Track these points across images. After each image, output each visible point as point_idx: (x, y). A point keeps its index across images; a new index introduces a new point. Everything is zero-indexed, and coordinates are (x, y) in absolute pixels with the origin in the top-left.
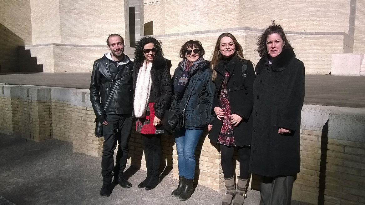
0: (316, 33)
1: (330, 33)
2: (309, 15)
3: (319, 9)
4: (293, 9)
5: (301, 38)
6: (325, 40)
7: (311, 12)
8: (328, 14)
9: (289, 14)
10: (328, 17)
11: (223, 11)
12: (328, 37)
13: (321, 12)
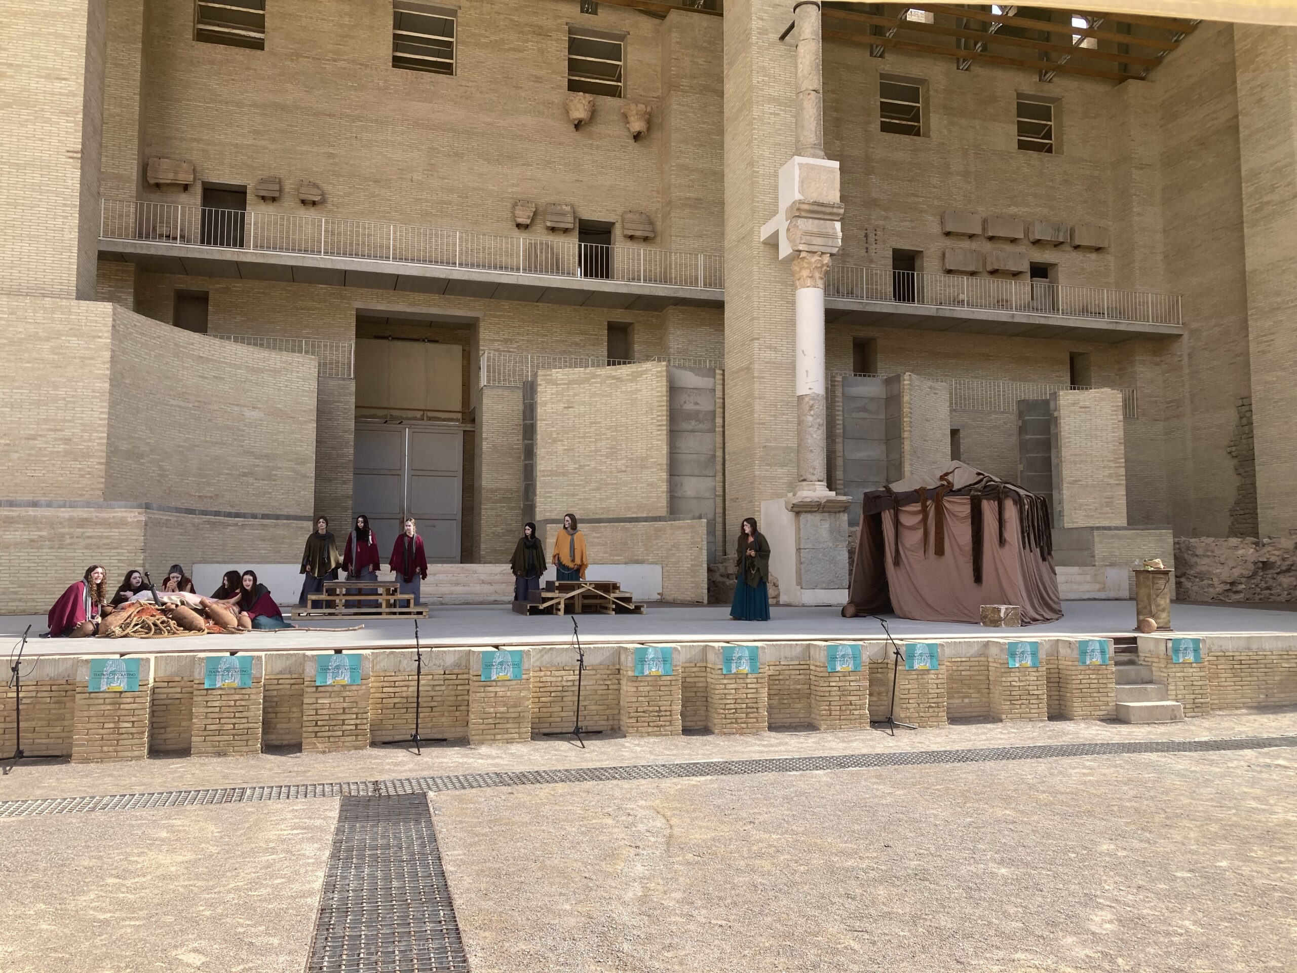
0: (265, 516)
1: (288, 517)
2: (238, 473)
3: (257, 462)
4: (208, 459)
5: (236, 525)
6: (280, 532)
7: (244, 467)
8: (276, 475)
9: (200, 469)
10: (275, 480)
11: (58, 452)
12: (284, 524)
13: (261, 469)
